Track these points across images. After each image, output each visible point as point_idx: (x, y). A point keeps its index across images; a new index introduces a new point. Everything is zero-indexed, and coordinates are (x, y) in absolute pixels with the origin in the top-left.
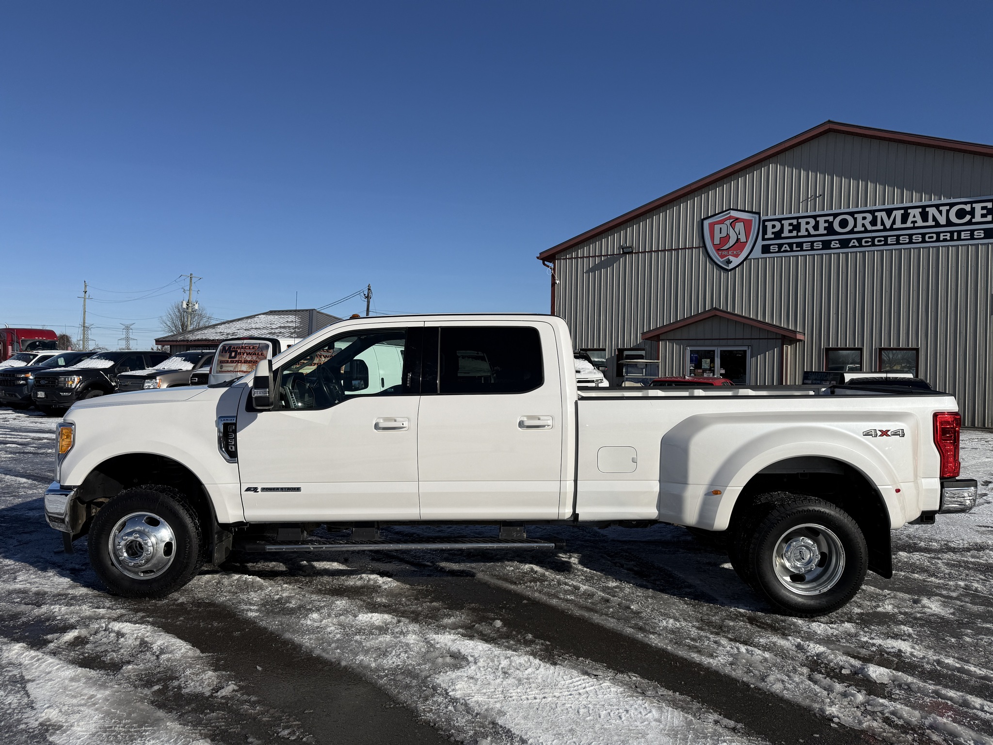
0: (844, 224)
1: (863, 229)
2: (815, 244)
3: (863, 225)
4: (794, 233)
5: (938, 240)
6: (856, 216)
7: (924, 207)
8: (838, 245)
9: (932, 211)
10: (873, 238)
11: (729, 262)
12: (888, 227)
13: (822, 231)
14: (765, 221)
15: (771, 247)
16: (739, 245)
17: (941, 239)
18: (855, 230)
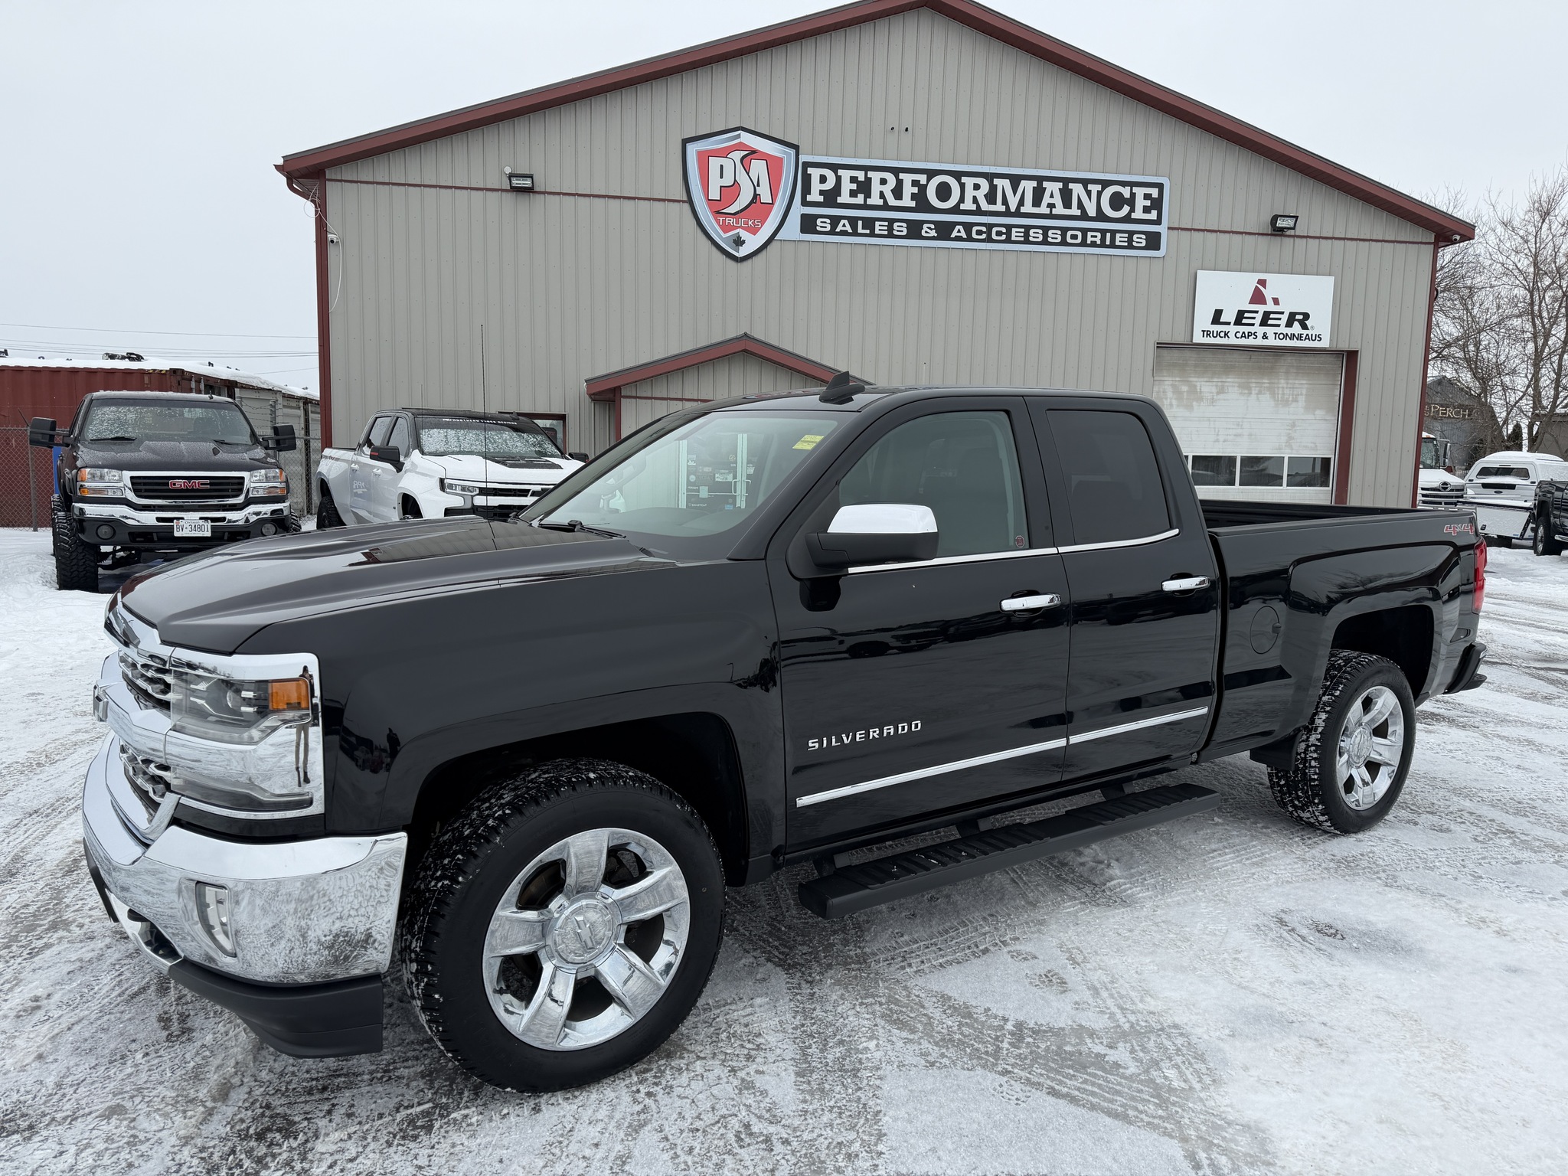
0: (944, 192)
1: (974, 207)
2: (896, 225)
3: (975, 200)
4: (860, 199)
5: (1084, 244)
6: (964, 179)
7: (1066, 181)
8: (933, 233)
9: (1077, 189)
10: (990, 226)
11: (739, 242)
12: (1013, 209)
13: (907, 201)
14: (806, 165)
15: (819, 221)
16: (757, 209)
17: (1089, 242)
18: (963, 207)
